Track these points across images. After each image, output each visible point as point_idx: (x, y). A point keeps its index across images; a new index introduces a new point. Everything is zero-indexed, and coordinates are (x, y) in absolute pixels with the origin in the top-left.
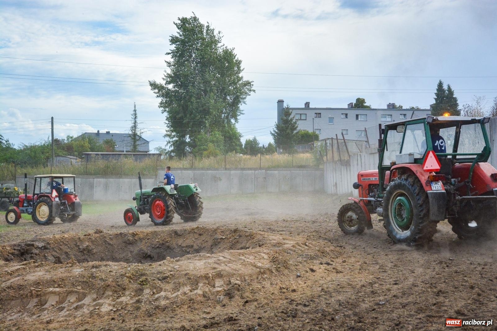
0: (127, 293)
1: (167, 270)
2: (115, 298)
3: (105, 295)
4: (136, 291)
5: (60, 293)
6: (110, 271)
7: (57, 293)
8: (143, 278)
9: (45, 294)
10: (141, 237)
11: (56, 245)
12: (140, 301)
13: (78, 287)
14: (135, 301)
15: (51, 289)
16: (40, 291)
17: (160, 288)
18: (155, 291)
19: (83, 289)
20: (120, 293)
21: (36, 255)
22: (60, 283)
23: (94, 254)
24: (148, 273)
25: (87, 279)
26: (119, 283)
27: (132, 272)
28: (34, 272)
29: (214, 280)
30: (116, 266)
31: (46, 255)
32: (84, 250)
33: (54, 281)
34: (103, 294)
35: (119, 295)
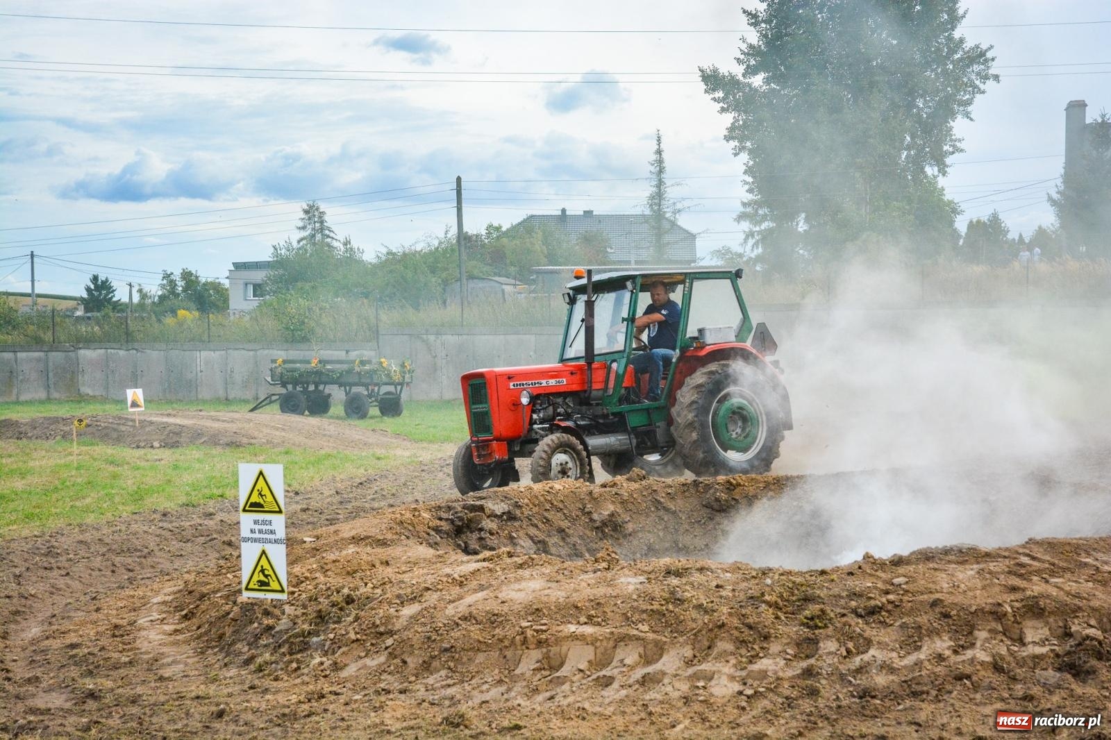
0: (775, 648)
1: (876, 588)
2: (744, 660)
3: (715, 652)
4: (798, 645)
5: (597, 640)
6: (717, 586)
7: (589, 639)
8: (812, 609)
9: (558, 641)
10: (751, 494)
11: (535, 509)
12: (814, 673)
13: (640, 626)
14: (799, 672)
15: (572, 628)
16: (545, 631)
17: (865, 639)
18: (850, 645)
19: (654, 632)
20: (756, 647)
21: (492, 534)
22: (593, 612)
23: (630, 535)
24: (822, 595)
25: (662, 605)
26: (750, 620)
27: (778, 589)
28: (518, 580)
29: (1019, 623)
30: (727, 572)
31: (514, 534)
32: (604, 524)
33: (577, 607)
34: (709, 648)
35: (753, 653)
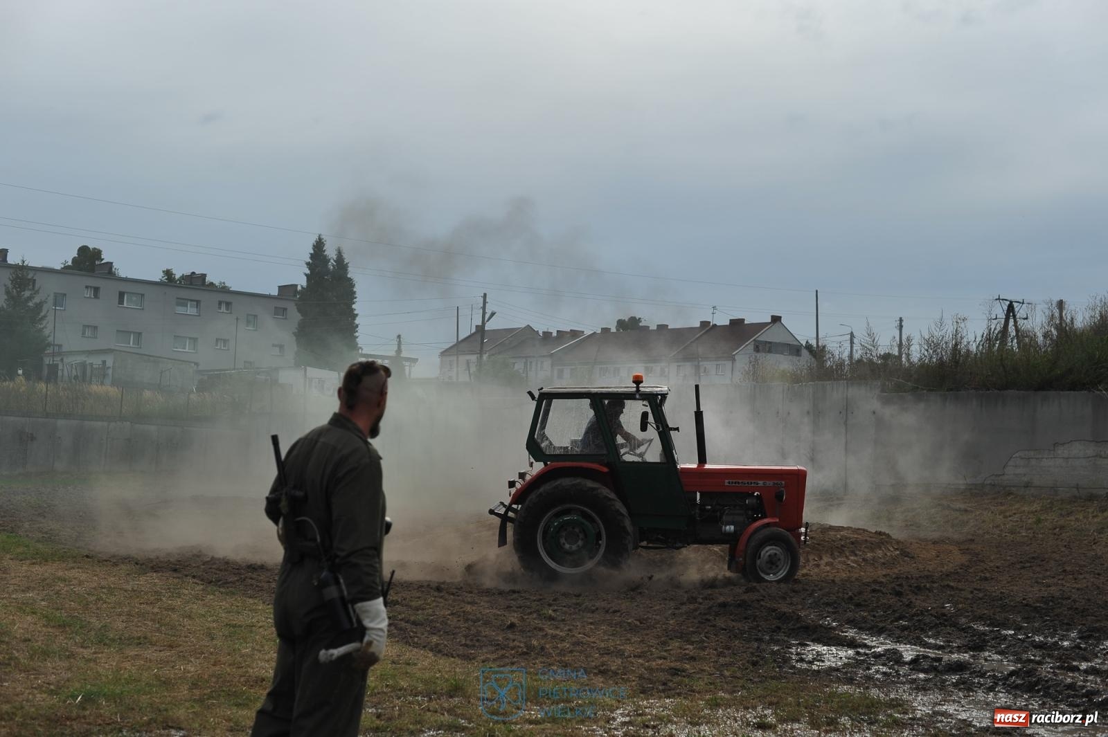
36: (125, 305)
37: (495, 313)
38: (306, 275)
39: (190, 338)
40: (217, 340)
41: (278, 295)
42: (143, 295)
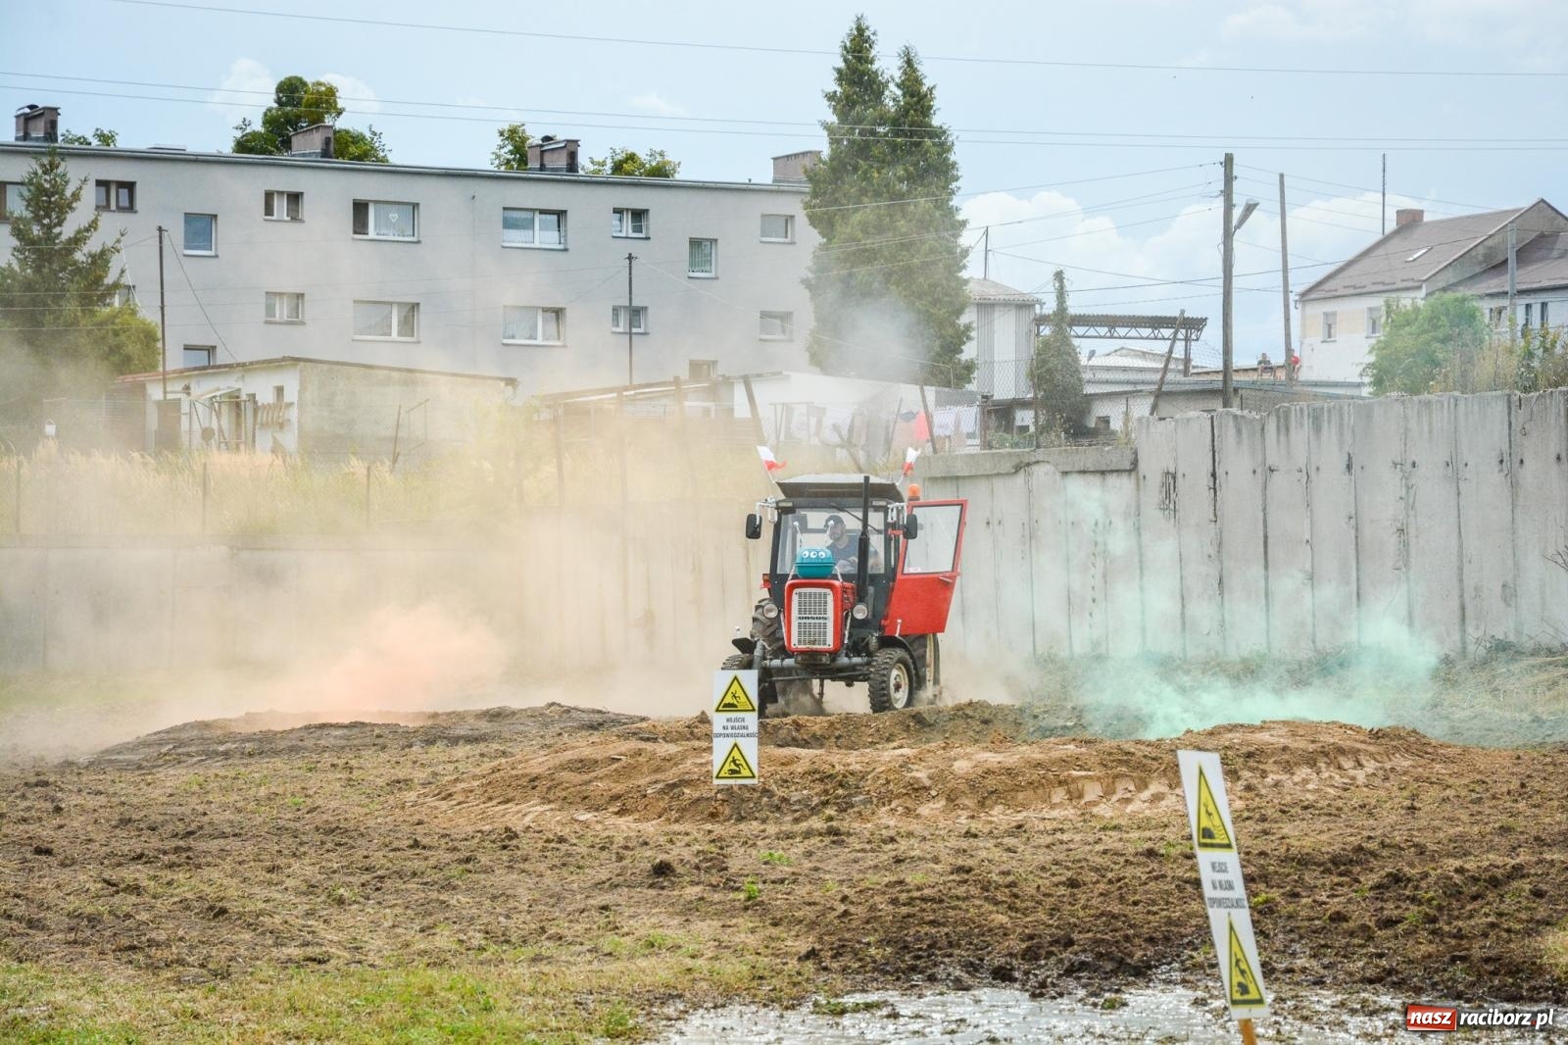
5: (1096, 778)
7: (1089, 778)
9: (1072, 781)
13: (1119, 769)
15: (1073, 773)
16: (1059, 775)
22: (1079, 764)
33: (1065, 761)
36: (372, 233)
37: (1256, 205)
38: (827, 127)
39: (545, 310)
40: (615, 310)
41: (775, 181)
42: (415, 206)
